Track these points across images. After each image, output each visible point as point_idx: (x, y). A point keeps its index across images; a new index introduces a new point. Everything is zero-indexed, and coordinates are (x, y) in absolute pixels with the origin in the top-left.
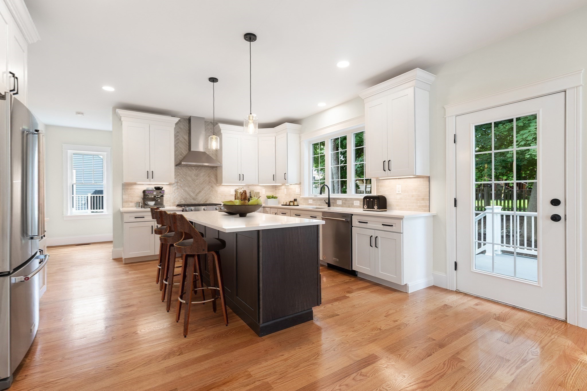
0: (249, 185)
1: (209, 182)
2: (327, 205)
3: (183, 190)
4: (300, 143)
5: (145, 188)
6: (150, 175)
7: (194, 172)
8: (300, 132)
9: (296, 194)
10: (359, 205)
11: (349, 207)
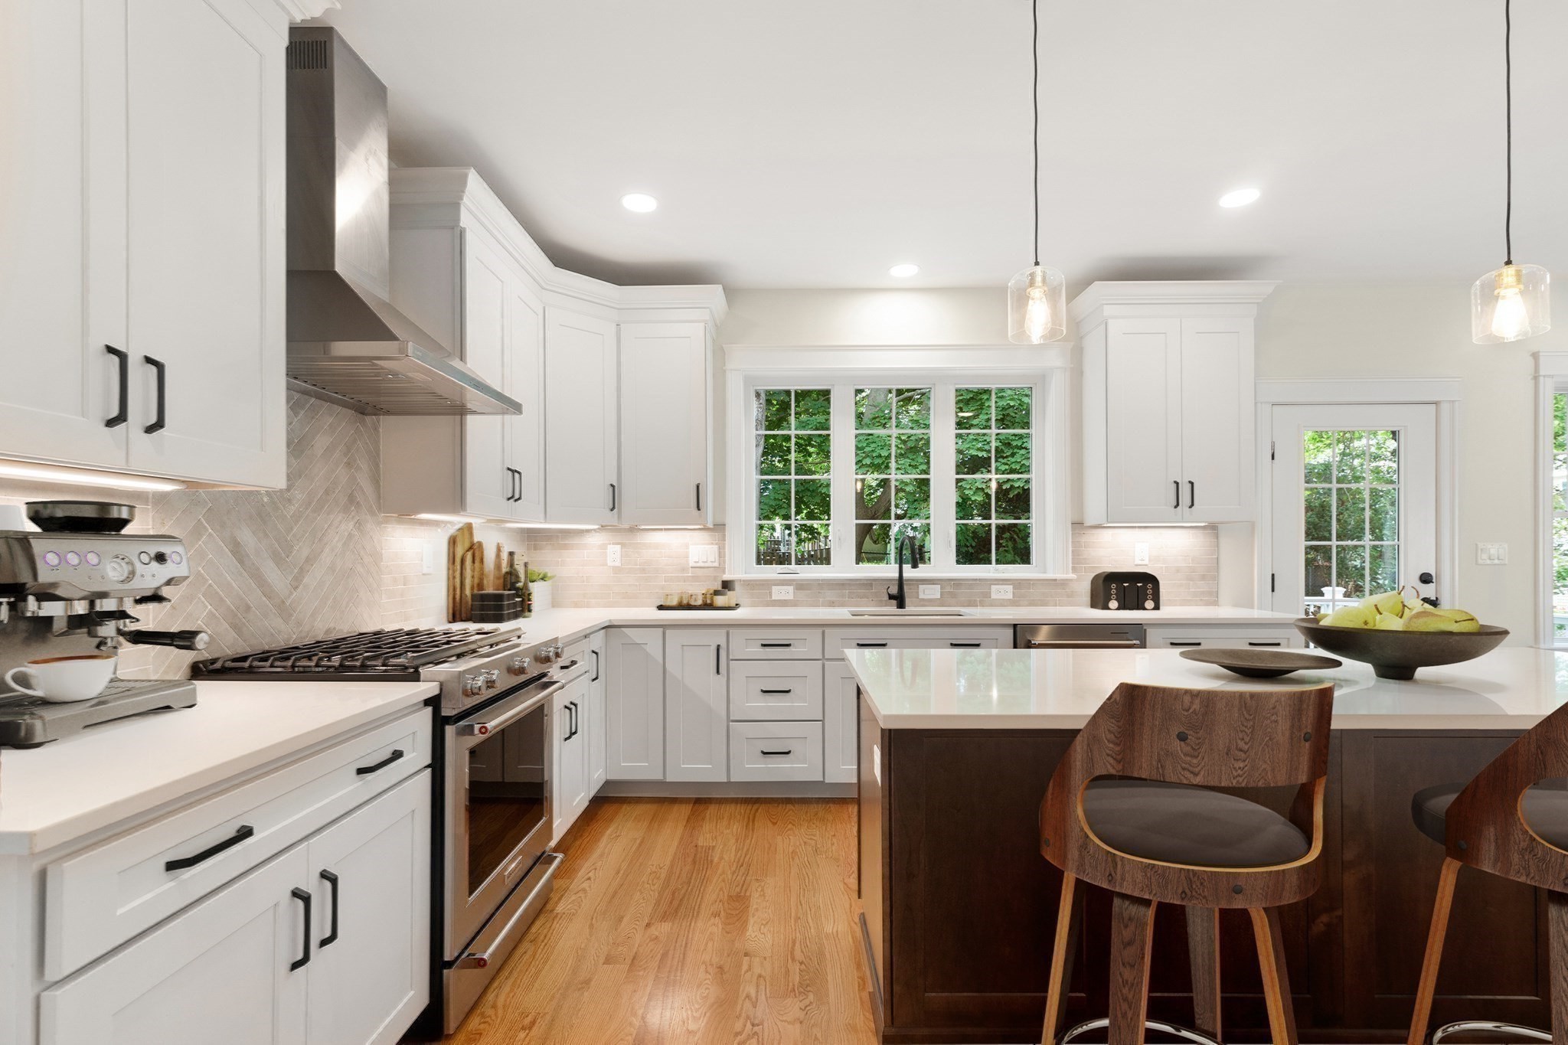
2: (894, 603)
4: (720, 376)
9: (691, 565)
10: (1010, 596)
11: (971, 604)
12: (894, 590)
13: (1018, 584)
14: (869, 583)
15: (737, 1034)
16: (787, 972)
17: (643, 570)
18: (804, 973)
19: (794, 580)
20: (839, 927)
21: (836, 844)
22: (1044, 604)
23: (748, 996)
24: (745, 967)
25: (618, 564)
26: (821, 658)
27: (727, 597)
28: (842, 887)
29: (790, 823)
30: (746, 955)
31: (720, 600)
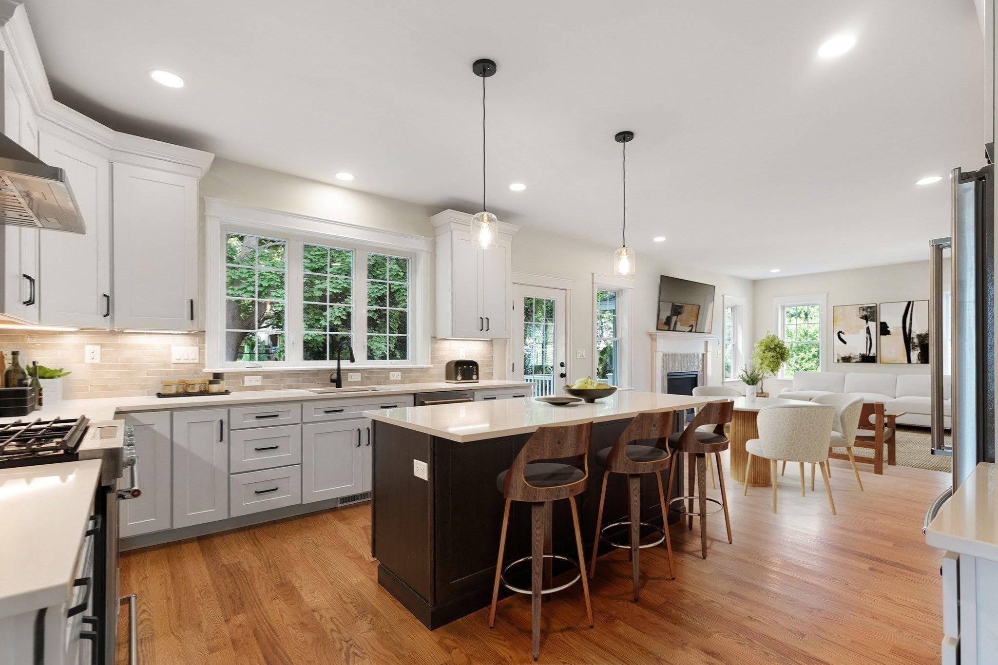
4: (202, 219)
9: (173, 362)
10: (400, 378)
11: (379, 383)
12: (335, 377)
13: (404, 371)
14: (316, 373)
15: (340, 650)
16: (347, 610)
17: (125, 366)
18: (357, 607)
19: (262, 372)
20: (361, 578)
21: (326, 538)
22: (417, 382)
23: (332, 630)
24: (318, 618)
25: (97, 361)
26: (300, 422)
27: (221, 385)
28: (347, 559)
29: (286, 534)
30: (314, 611)
31: (214, 388)
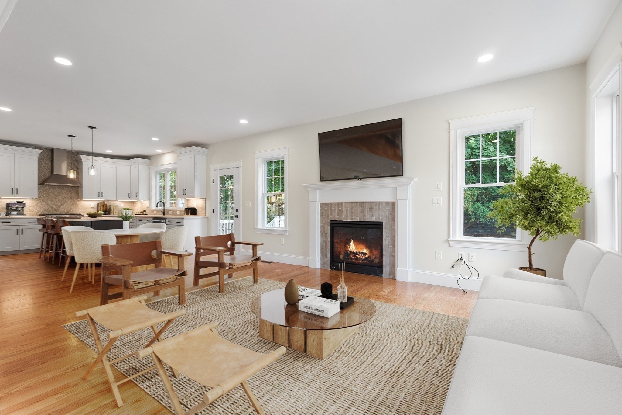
0: (109, 201)
1: (71, 198)
2: (163, 214)
3: (46, 203)
4: (149, 172)
5: (8, 201)
6: (14, 192)
7: (57, 189)
8: (150, 165)
